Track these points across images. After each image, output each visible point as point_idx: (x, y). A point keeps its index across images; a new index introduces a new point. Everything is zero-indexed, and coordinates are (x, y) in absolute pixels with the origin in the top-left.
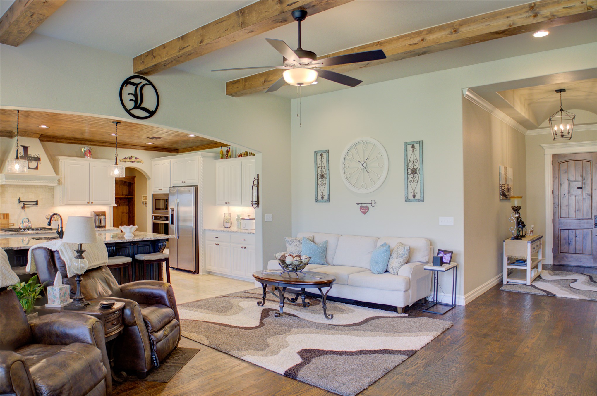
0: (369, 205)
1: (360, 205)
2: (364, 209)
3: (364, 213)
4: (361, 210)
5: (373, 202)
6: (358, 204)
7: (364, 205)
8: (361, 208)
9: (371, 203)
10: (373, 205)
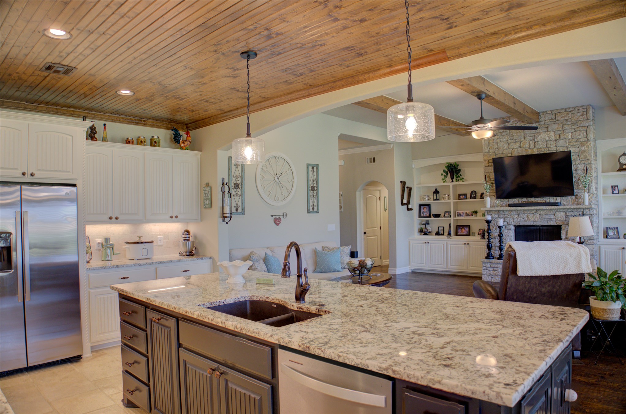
0: (281, 217)
1: (274, 217)
2: (277, 221)
3: (278, 225)
4: (275, 223)
5: (285, 214)
6: (272, 216)
7: (277, 217)
8: (275, 220)
9: (283, 215)
10: (285, 217)
